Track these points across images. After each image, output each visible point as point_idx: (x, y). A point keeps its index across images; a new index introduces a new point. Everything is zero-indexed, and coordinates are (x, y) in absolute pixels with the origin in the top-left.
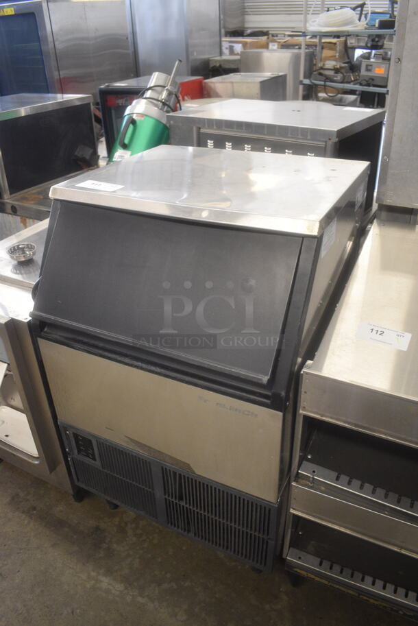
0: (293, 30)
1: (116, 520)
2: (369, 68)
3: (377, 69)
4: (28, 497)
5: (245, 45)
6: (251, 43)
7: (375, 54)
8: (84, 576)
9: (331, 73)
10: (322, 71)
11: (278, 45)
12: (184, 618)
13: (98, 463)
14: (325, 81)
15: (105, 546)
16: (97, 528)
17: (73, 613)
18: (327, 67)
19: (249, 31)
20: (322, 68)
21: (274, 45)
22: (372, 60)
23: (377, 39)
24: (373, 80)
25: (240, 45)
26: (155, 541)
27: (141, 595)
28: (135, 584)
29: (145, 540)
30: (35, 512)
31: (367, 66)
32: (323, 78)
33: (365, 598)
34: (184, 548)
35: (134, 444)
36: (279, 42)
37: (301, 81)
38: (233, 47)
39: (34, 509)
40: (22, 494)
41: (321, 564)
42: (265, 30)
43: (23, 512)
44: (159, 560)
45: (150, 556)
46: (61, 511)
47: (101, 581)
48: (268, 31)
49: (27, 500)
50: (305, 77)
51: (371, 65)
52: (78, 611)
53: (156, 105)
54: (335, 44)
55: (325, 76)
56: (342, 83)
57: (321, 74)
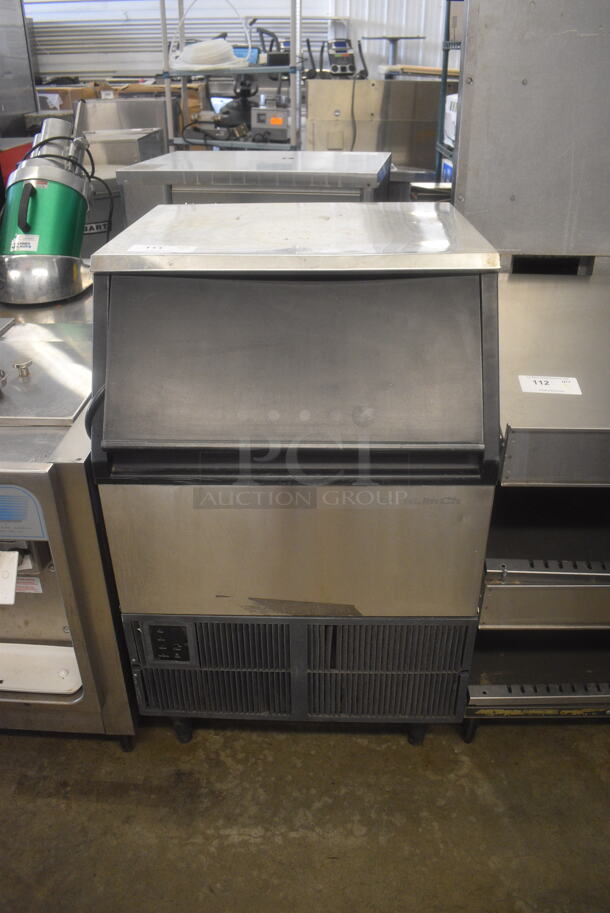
0: (116, 75)
1: (201, 754)
2: (262, 118)
3: (272, 119)
4: (45, 773)
5: (63, 95)
6: (72, 92)
7: (266, 101)
8: (199, 840)
9: (211, 127)
10: (197, 126)
11: (114, 94)
12: (364, 830)
13: (192, 664)
14: (205, 140)
15: (204, 791)
16: (179, 775)
17: (212, 891)
18: (203, 119)
19: (49, 78)
20: (196, 121)
21: (109, 94)
22: (262, 107)
23: (248, 82)
24: (269, 133)
25: (57, 96)
26: (270, 759)
27: (292, 829)
28: (276, 819)
29: (256, 763)
30: (69, 789)
31: (259, 115)
32: (202, 135)
33: (567, 712)
34: (313, 752)
35: (262, 607)
36: (116, 90)
37: (172, 141)
38: (45, 99)
39: (64, 784)
40: (31, 773)
41: (510, 691)
42: (72, 76)
43: (50, 795)
44: (290, 778)
45: (273, 779)
46: (111, 773)
47: (229, 836)
48: (77, 78)
49: (45, 778)
50: (176, 136)
51: (264, 115)
52: (218, 885)
53: (61, 166)
54: (197, 90)
55: (203, 132)
56: (228, 139)
57: (196, 130)
